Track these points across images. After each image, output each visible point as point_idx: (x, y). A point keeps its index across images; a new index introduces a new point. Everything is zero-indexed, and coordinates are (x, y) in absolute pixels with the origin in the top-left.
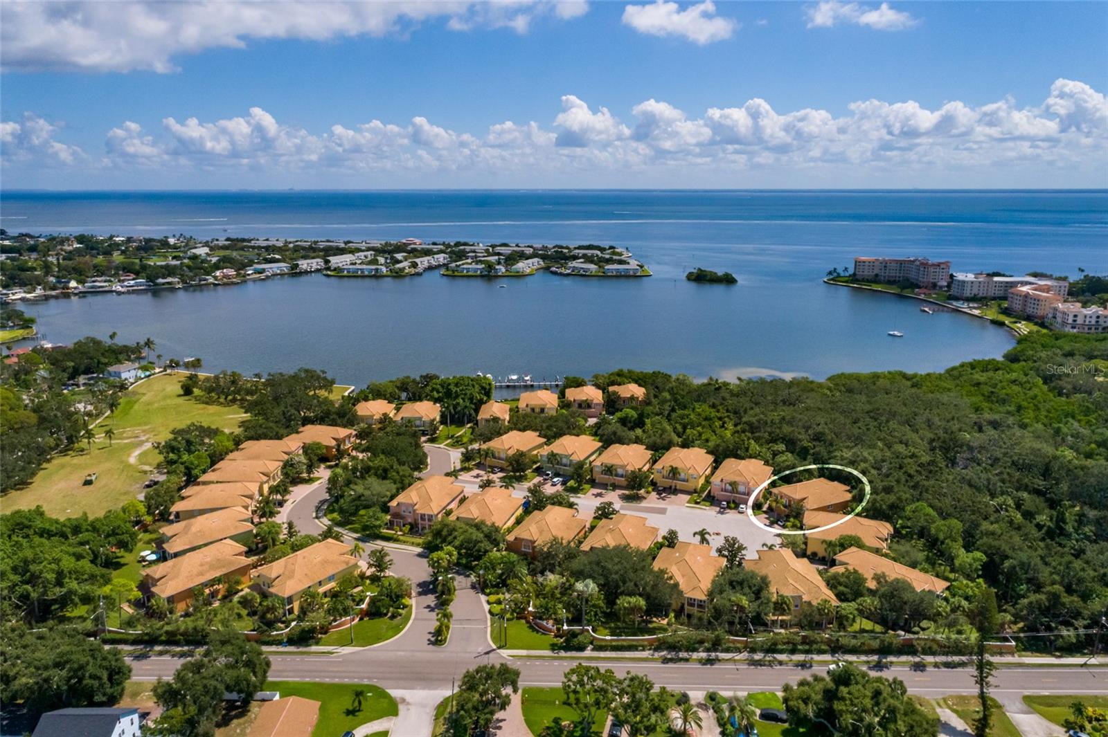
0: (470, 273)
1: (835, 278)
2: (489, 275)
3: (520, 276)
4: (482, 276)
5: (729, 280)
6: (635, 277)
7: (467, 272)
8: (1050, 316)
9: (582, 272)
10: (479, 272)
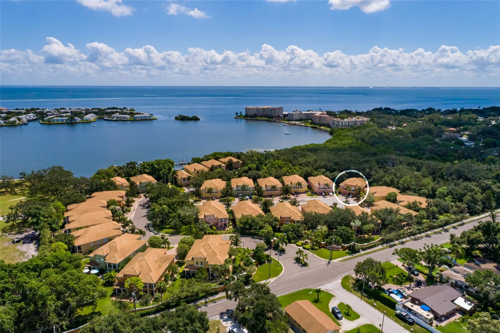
0: (59, 122)
1: (238, 117)
2: (71, 123)
3: (89, 122)
4: (67, 123)
5: (196, 119)
6: (150, 120)
7: (57, 121)
8: (332, 123)
9: (122, 119)
10: (65, 121)
